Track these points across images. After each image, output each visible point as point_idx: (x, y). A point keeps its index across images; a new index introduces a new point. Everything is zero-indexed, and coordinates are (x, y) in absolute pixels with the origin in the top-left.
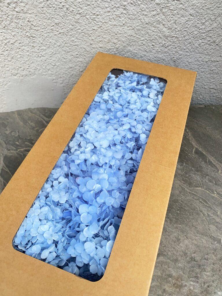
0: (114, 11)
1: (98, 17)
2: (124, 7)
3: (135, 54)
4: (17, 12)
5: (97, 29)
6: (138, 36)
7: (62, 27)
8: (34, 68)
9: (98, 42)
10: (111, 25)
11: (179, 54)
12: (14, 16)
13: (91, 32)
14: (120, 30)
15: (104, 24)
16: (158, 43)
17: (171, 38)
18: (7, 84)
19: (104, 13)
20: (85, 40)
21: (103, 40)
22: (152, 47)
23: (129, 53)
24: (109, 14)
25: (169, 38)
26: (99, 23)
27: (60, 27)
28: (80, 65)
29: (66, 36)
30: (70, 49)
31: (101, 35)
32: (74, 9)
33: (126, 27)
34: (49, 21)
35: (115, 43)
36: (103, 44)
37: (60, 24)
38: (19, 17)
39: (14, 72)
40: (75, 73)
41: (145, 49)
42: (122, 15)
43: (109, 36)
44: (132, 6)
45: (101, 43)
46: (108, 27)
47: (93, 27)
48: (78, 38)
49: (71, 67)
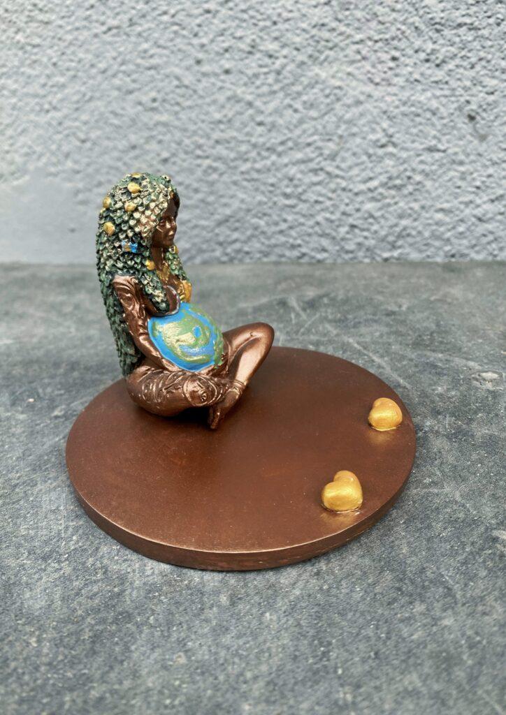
3: (337, 91)
8: (25, 150)
11: (485, 90)
16: (410, 52)
17: (454, 32)
21: (234, 46)
22: (392, 64)
25: (446, 32)
29: (124, 37)
36: (233, 59)
41: (369, 72)
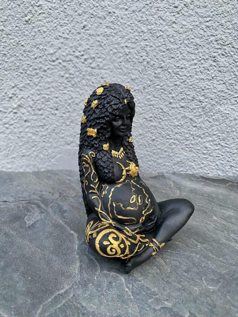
0: (202, 64)
1: (183, 70)
2: (214, 59)
4: (92, 68)
5: (180, 84)
6: (230, 92)
7: (138, 83)
9: (179, 100)
10: (197, 79)
12: (88, 73)
13: (171, 88)
14: (208, 85)
15: (188, 78)
18: (55, 156)
19: (189, 66)
20: (163, 99)
23: (218, 115)
24: (196, 67)
26: (183, 78)
27: (136, 83)
28: (152, 131)
30: (143, 110)
31: (184, 91)
32: (155, 63)
33: (215, 82)
34: (125, 77)
35: (202, 100)
37: (136, 80)
38: (93, 73)
39: (69, 140)
40: (144, 142)
42: (211, 68)
43: (194, 92)
44: (224, 58)
45: (183, 101)
46: (193, 81)
47: (175, 82)
48: (156, 96)
49: (141, 133)
